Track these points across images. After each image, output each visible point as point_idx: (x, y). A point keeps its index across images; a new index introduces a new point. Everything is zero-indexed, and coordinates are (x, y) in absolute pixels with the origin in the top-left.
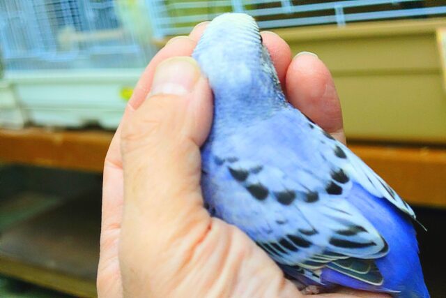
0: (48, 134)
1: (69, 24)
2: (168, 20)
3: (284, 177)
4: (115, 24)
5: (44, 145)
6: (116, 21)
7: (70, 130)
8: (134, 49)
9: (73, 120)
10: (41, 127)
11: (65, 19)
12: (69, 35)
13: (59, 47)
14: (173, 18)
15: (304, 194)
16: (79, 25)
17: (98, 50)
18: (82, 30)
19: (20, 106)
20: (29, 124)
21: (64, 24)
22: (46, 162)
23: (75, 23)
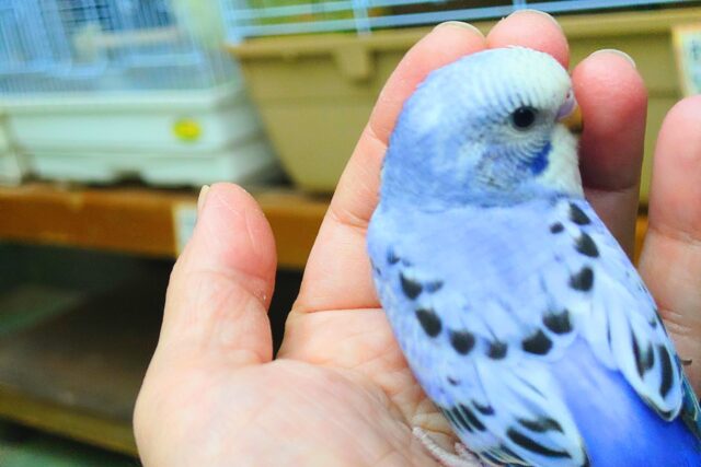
0: (60, 194)
1: (92, 20)
2: (248, 14)
3: (467, 308)
4: (164, 19)
5: (51, 210)
6: (165, 13)
7: (94, 186)
8: (194, 59)
9: (99, 170)
10: (48, 182)
11: (86, 11)
12: (92, 37)
13: (76, 56)
14: (256, 10)
15: (487, 343)
16: (108, 21)
17: (139, 61)
18: (112, 29)
19: (16, 149)
20: (30, 178)
21: (84, 20)
22: (57, 237)
23: (101, 18)
